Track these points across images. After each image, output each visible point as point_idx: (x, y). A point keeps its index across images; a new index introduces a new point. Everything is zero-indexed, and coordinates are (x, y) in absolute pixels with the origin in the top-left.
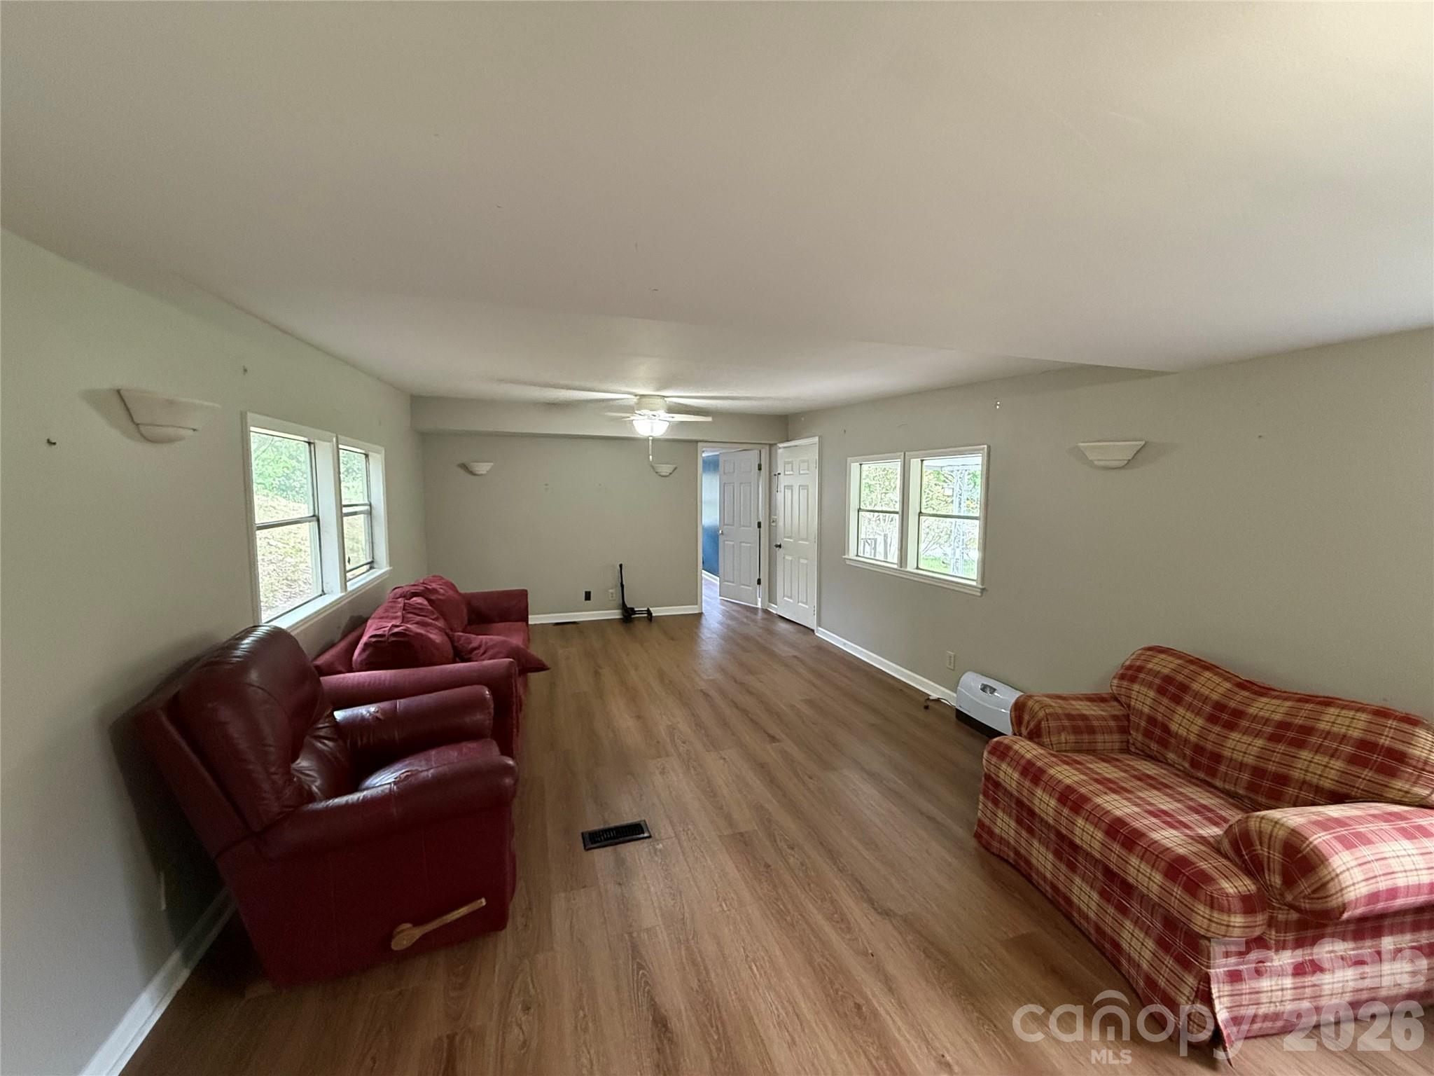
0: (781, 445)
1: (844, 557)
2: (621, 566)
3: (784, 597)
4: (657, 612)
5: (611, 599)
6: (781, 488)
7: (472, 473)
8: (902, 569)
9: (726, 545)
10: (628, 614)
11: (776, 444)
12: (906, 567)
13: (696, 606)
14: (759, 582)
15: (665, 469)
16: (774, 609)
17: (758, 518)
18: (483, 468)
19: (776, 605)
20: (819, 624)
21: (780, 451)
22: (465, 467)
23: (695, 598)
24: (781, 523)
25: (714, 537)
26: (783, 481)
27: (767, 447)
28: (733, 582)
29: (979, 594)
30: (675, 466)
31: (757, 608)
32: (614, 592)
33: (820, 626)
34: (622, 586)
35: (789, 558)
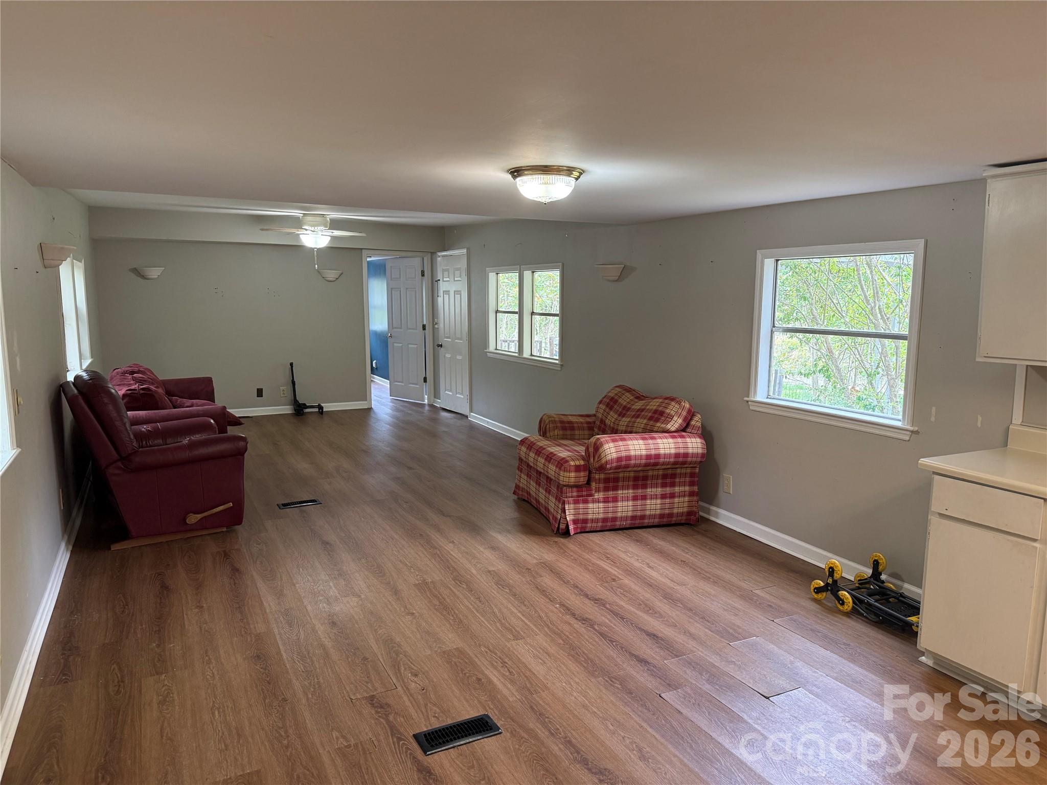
0: (440, 254)
1: (485, 350)
2: (291, 364)
3: (445, 391)
4: (328, 407)
5: (282, 396)
6: (441, 293)
7: (144, 277)
8: (521, 356)
9: (395, 346)
10: (299, 409)
11: (436, 252)
12: (523, 355)
13: (366, 402)
14: (425, 380)
15: (331, 274)
16: (439, 404)
17: (423, 321)
18: (154, 273)
19: (440, 400)
20: (471, 411)
21: (439, 259)
22: (137, 272)
23: (364, 394)
24: (441, 325)
25: (383, 340)
26: (443, 286)
27: (429, 255)
28: (402, 382)
29: (559, 369)
30: (341, 272)
31: (425, 404)
32: (286, 389)
33: (472, 412)
34: (293, 383)
35: (448, 356)
